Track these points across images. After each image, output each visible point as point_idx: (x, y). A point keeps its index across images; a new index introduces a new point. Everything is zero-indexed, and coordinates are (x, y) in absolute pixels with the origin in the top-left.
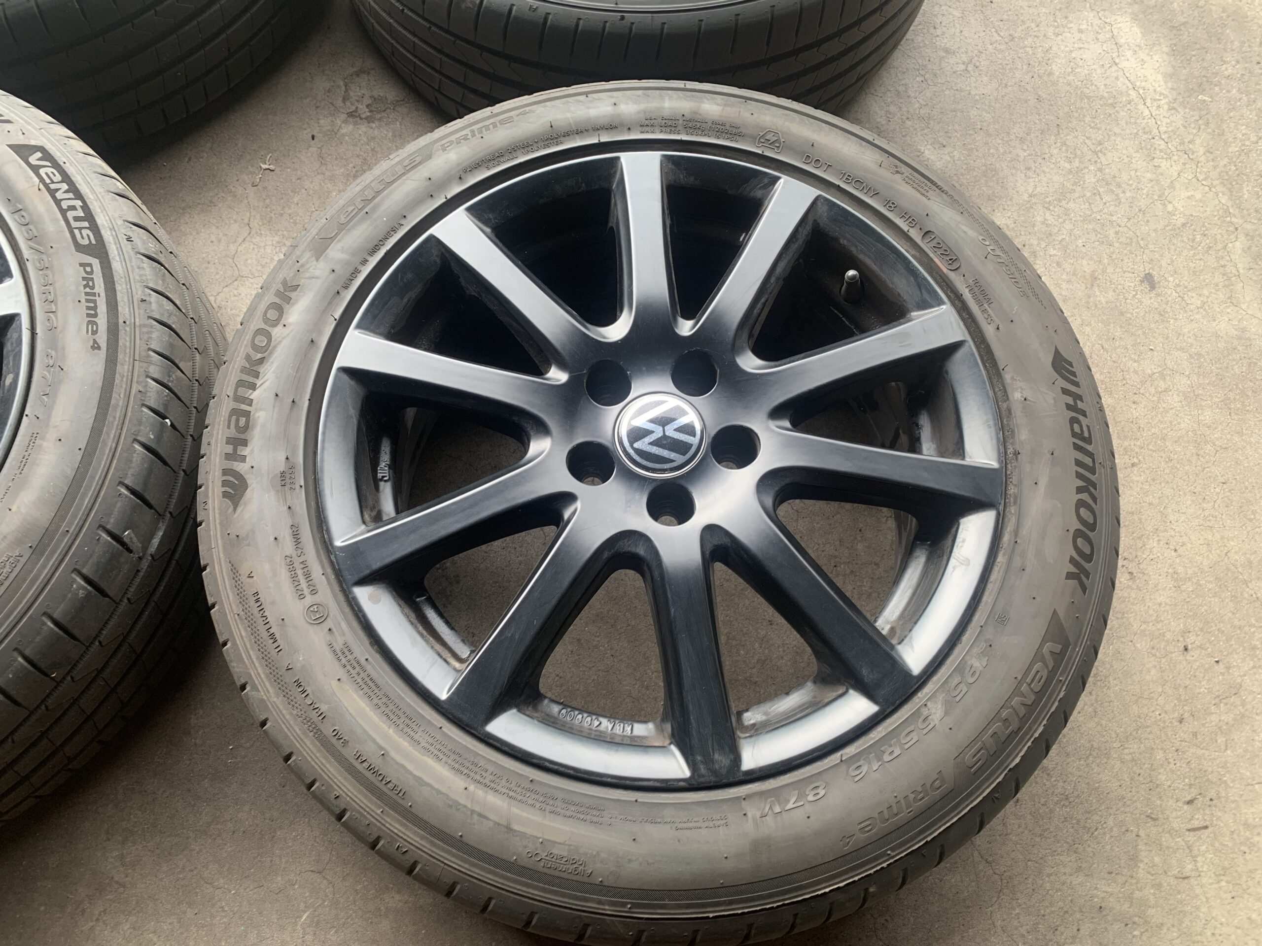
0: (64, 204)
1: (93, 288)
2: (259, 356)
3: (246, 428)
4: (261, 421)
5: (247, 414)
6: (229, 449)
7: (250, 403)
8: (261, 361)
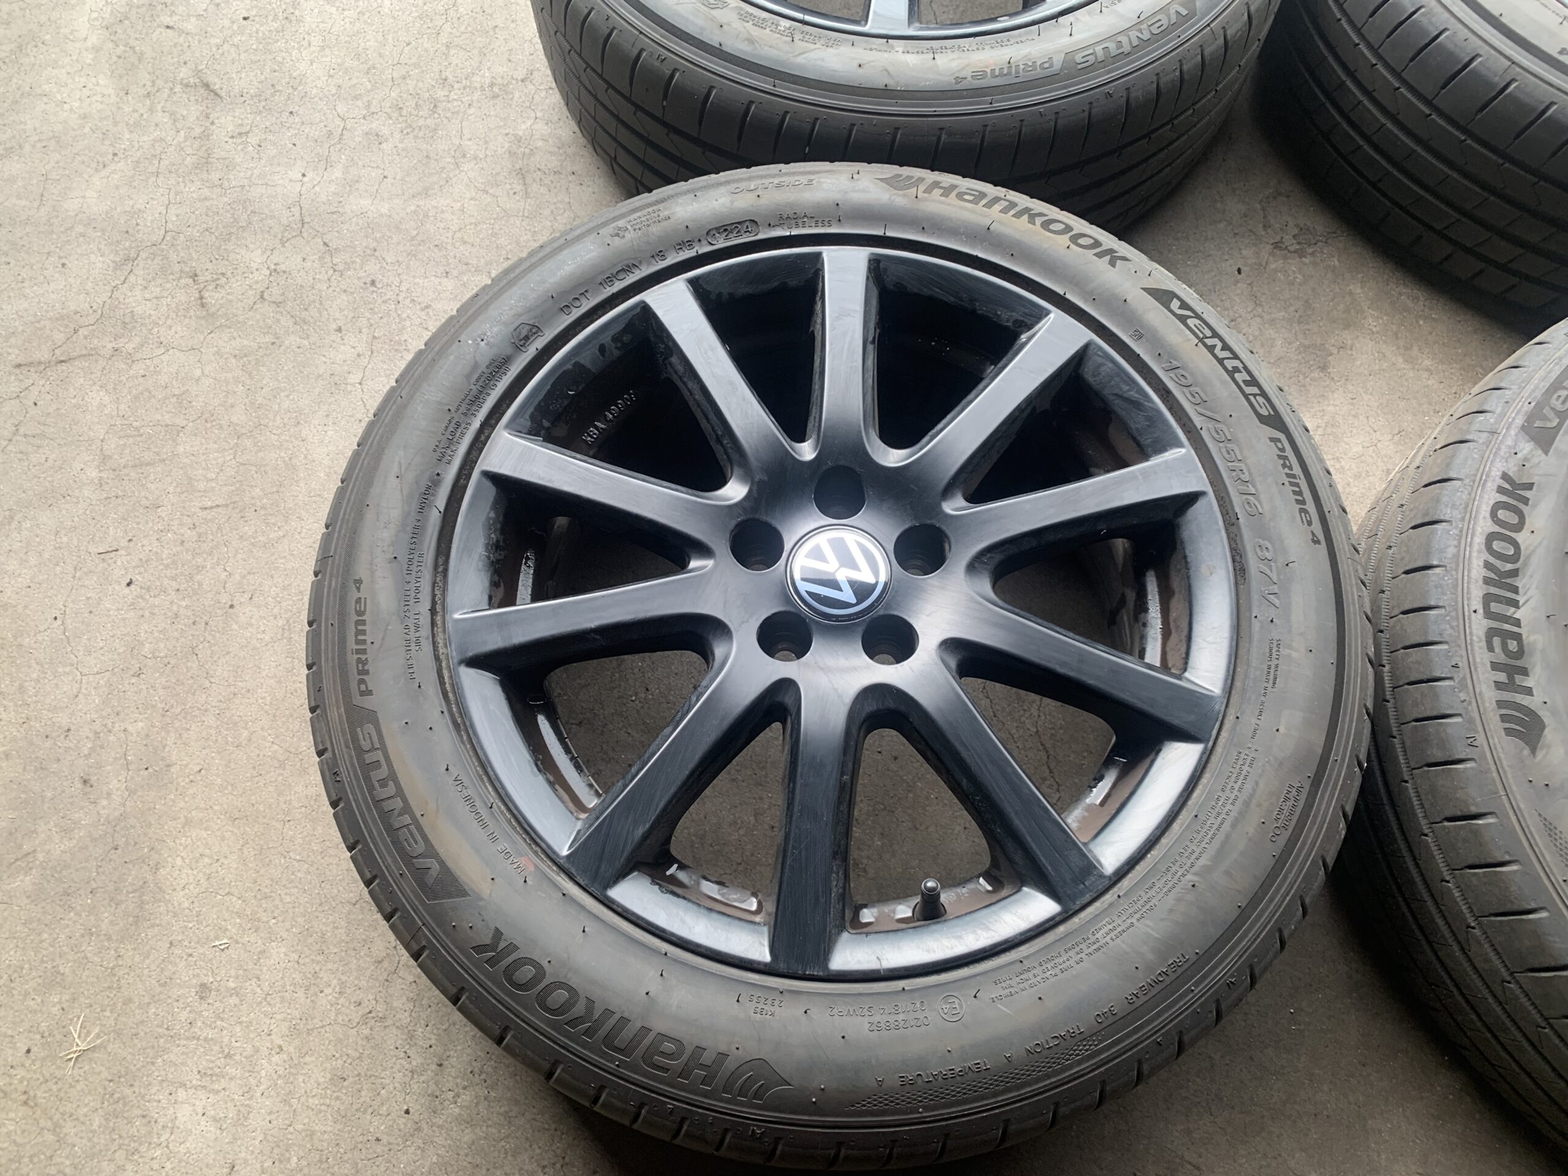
0: (1230, 364)
1: (1291, 468)
2: (1509, 567)
3: (1520, 653)
4: (1540, 646)
5: (1518, 637)
6: (1502, 677)
7: (1517, 623)
8: (1515, 573)
